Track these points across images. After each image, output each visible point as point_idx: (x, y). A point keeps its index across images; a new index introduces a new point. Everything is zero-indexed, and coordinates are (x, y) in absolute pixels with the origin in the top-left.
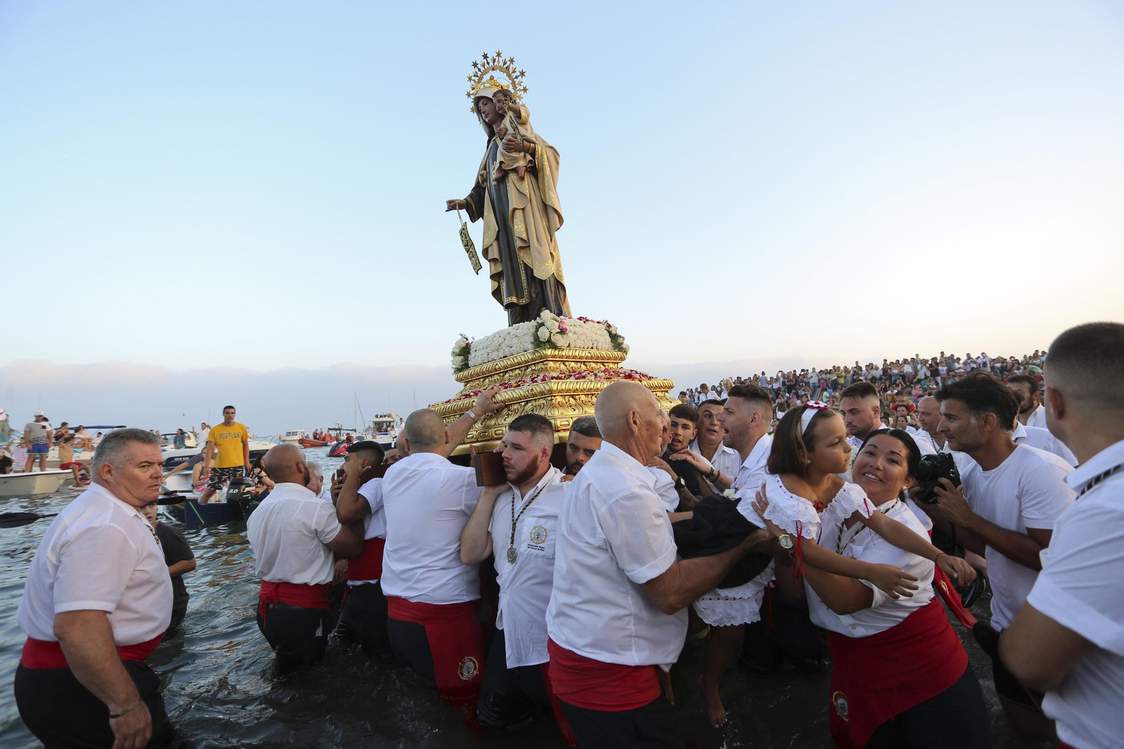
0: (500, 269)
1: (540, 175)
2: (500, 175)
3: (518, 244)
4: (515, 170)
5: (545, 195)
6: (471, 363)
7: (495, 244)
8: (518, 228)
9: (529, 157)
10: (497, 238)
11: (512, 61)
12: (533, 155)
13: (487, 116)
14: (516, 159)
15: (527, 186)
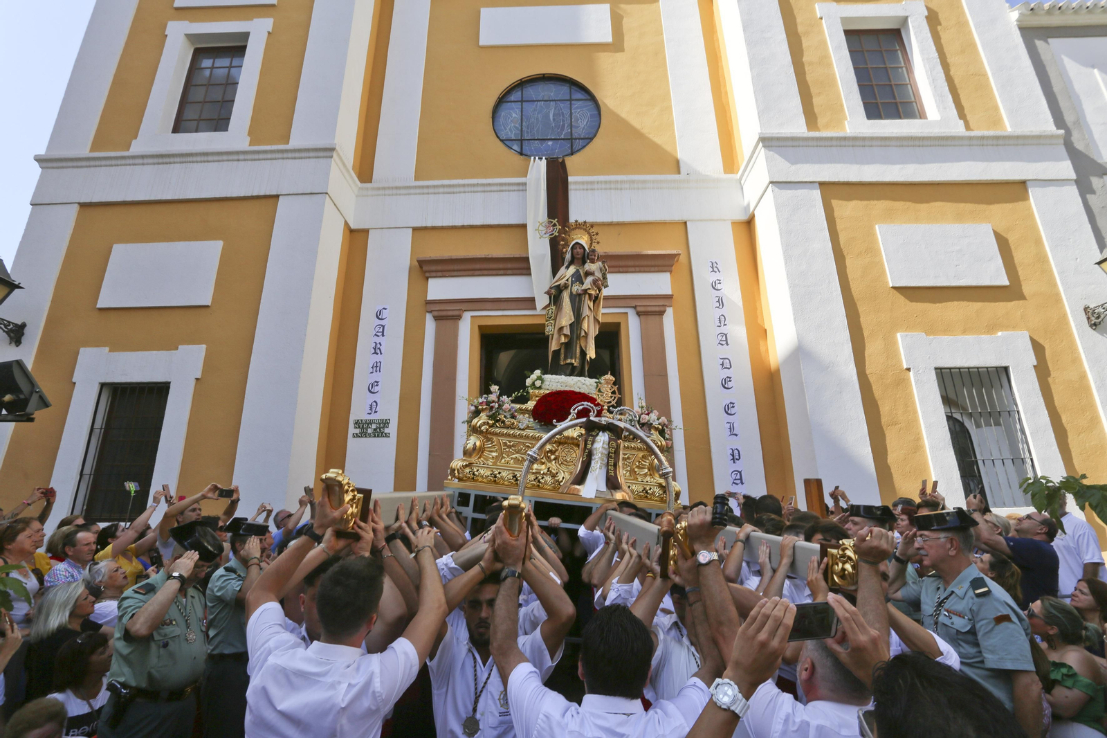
0: (567, 341)
1: (597, 301)
2: (582, 293)
3: (583, 334)
4: (590, 295)
5: (596, 314)
6: (543, 386)
7: (568, 327)
8: (585, 325)
9: (598, 292)
10: (570, 325)
11: (597, 234)
12: (600, 291)
13: (578, 254)
14: (593, 289)
15: (591, 304)
